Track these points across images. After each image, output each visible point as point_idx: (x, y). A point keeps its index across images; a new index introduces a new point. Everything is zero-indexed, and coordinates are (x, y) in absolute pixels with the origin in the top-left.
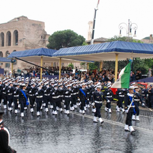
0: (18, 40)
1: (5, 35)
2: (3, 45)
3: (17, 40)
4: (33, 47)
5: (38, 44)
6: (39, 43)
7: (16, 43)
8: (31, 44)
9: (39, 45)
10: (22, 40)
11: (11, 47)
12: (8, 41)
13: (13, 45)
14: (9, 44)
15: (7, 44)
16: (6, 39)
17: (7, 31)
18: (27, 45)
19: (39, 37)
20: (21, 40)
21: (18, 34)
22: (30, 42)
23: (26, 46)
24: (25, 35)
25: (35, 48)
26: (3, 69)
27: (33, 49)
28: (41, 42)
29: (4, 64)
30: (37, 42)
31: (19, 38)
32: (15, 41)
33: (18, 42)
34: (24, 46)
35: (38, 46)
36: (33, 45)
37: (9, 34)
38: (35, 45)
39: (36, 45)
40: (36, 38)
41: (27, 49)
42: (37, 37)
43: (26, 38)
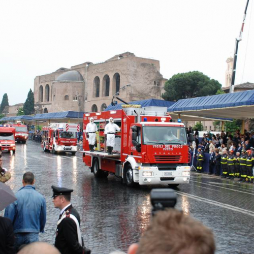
0: (120, 88)
1: (101, 80)
2: (97, 95)
3: (118, 89)
4: (141, 98)
5: (150, 94)
6: (151, 92)
7: (116, 92)
8: (139, 93)
9: (151, 95)
10: (126, 87)
11: (109, 98)
12: (105, 90)
13: (113, 94)
14: (107, 94)
15: (104, 93)
16: (103, 86)
17: (104, 75)
18: (133, 94)
19: (151, 83)
20: (124, 88)
21: (120, 79)
22: (138, 90)
23: (131, 96)
24: (130, 80)
25: (144, 98)
28: (153, 90)
30: (148, 90)
31: (122, 85)
32: (115, 90)
33: (120, 90)
34: (128, 96)
35: (150, 95)
36: (141, 94)
37: (107, 78)
38: (145, 94)
39: (147, 95)
40: (146, 85)
41: (133, 100)
42: (148, 83)
43: (132, 85)
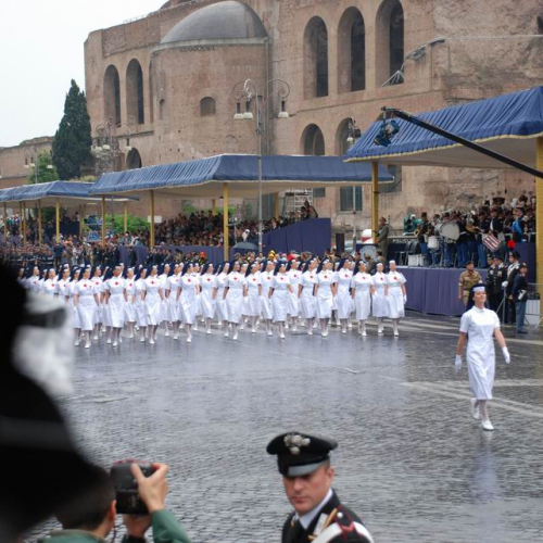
0: (406, 54)
1: (332, 30)
2: (321, 88)
3: (396, 57)
4: (489, 86)
5: (521, 68)
6: (524, 62)
7: (392, 71)
8: (477, 68)
9: (528, 73)
10: (428, 51)
11: (365, 98)
12: (349, 65)
13: (379, 83)
14: (357, 82)
15: (345, 80)
16: (339, 55)
17: (341, 10)
18: (456, 75)
19: (523, 27)
20: (420, 55)
21: (402, 21)
22: (473, 58)
23: (450, 82)
24: (442, 22)
25: (500, 89)
26: (328, 220)
27: (491, 96)
28: (534, 50)
29: (332, 191)
30: (515, 55)
31: (412, 43)
32: (387, 63)
33: (406, 62)
34: (439, 84)
35: (521, 75)
36: (489, 73)
37: (354, 21)
38: (502, 72)
39: (511, 75)
40: (505, 35)
41: (456, 100)
42: (513, 27)
43: (449, 40)
